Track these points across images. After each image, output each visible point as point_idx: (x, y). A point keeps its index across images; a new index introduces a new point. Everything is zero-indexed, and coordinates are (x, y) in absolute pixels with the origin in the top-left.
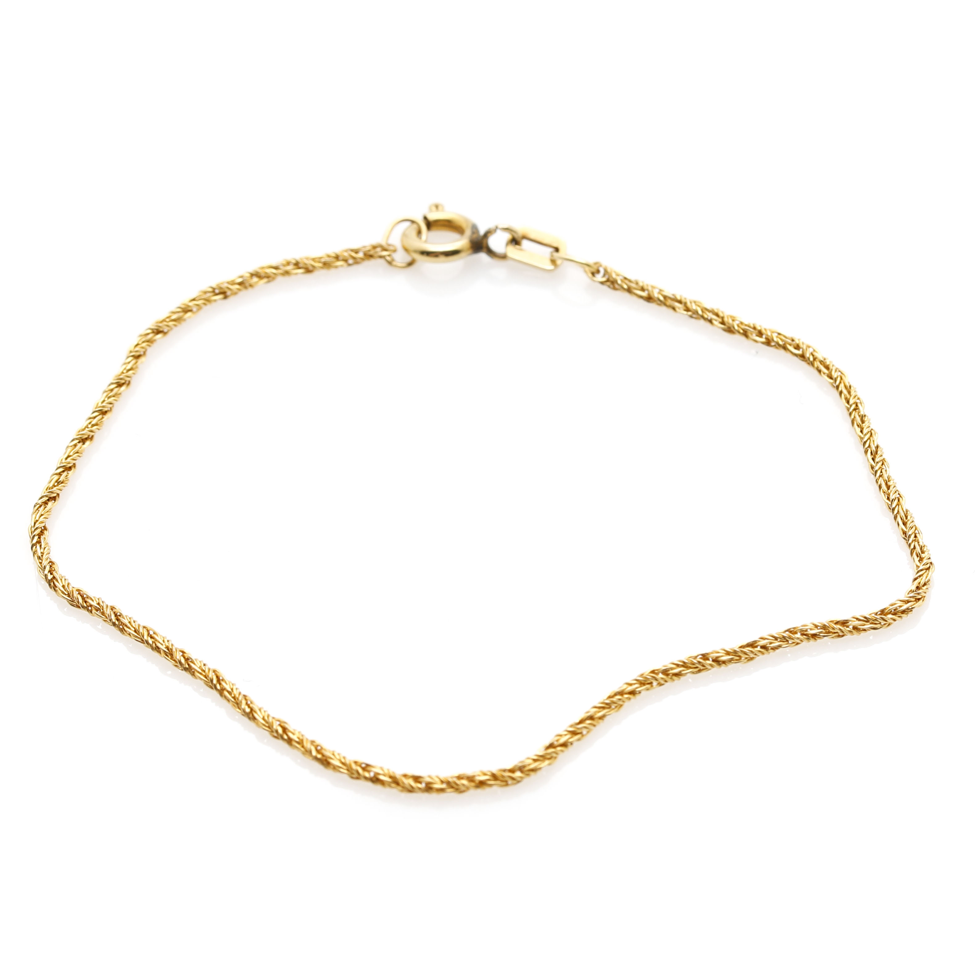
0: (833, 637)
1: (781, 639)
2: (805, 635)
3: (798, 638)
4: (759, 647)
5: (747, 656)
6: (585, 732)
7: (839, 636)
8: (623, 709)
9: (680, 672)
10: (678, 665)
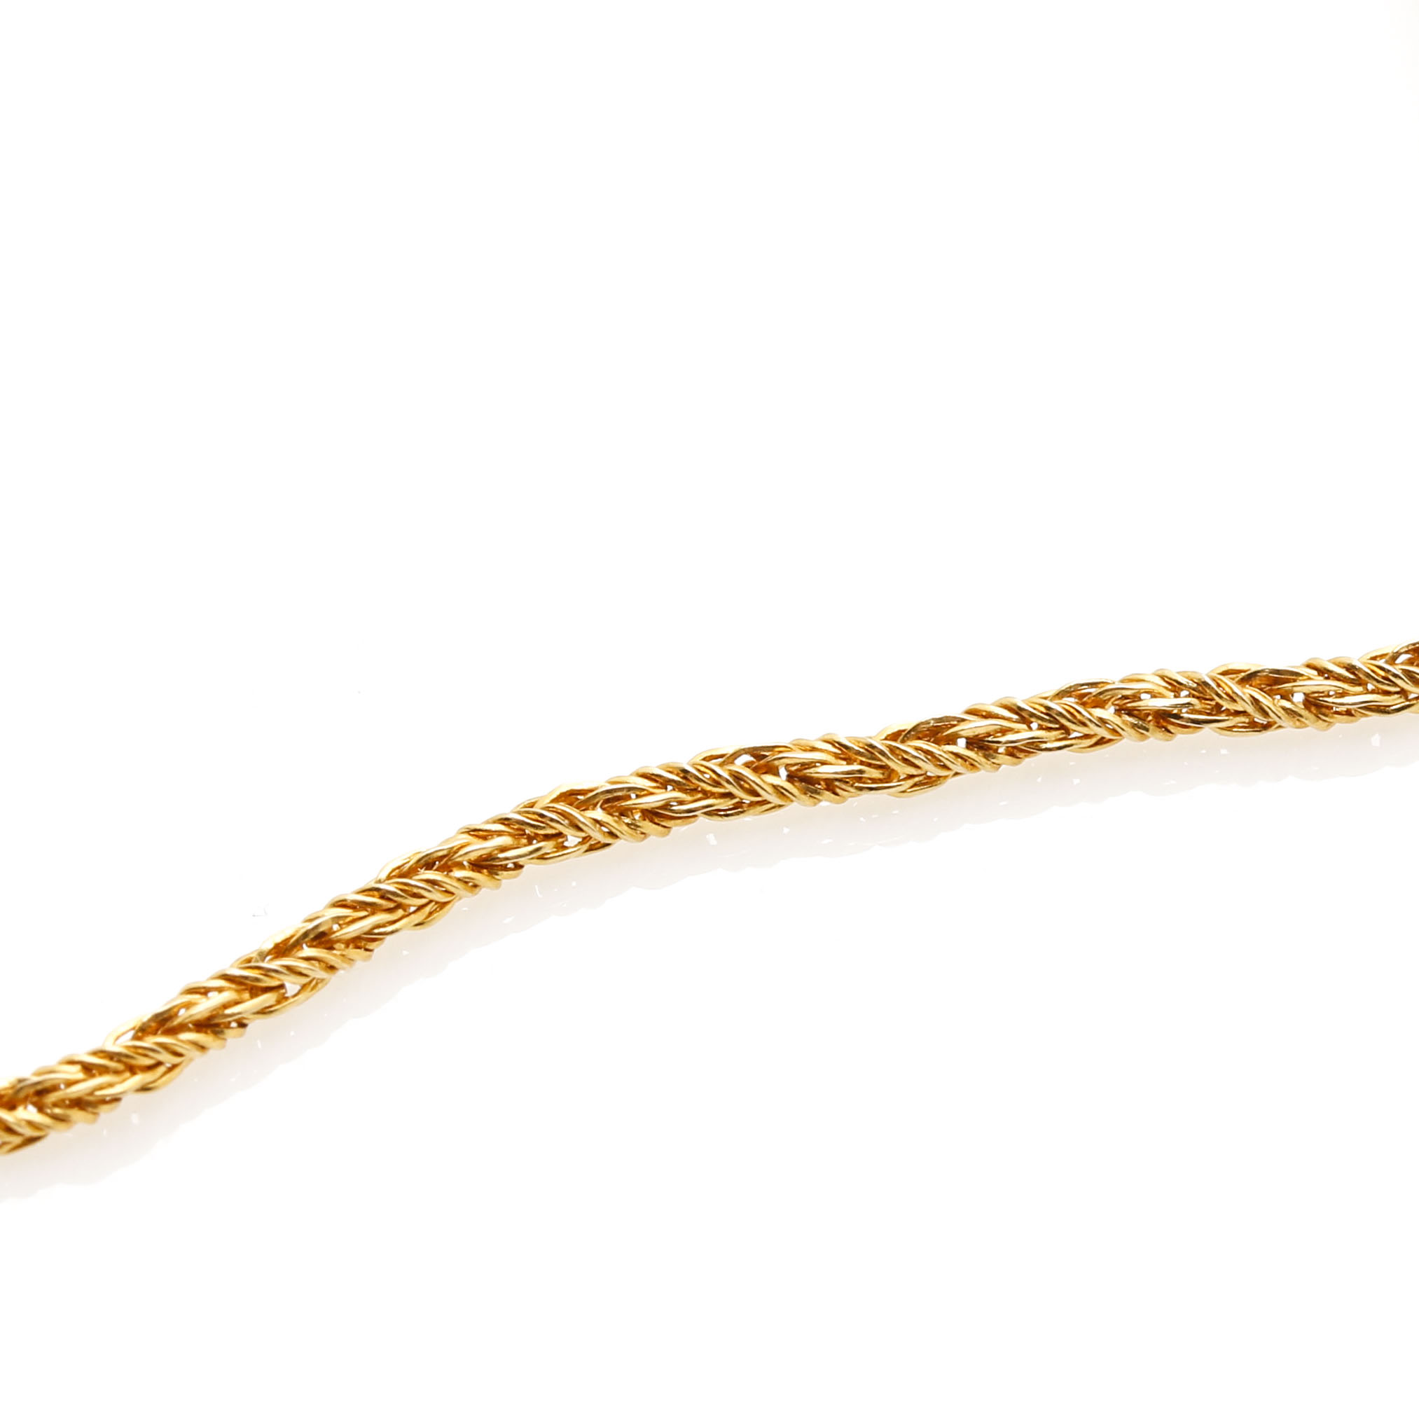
0: (1229, 729)
1: (1042, 719)
2: (1130, 712)
3: (1103, 722)
4: (962, 742)
5: (913, 771)
6: (292, 985)
7: (1253, 726)
8: (444, 920)
9: (667, 806)
10: (664, 783)
